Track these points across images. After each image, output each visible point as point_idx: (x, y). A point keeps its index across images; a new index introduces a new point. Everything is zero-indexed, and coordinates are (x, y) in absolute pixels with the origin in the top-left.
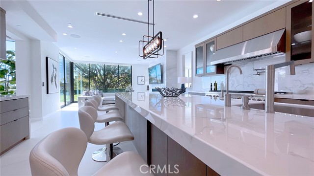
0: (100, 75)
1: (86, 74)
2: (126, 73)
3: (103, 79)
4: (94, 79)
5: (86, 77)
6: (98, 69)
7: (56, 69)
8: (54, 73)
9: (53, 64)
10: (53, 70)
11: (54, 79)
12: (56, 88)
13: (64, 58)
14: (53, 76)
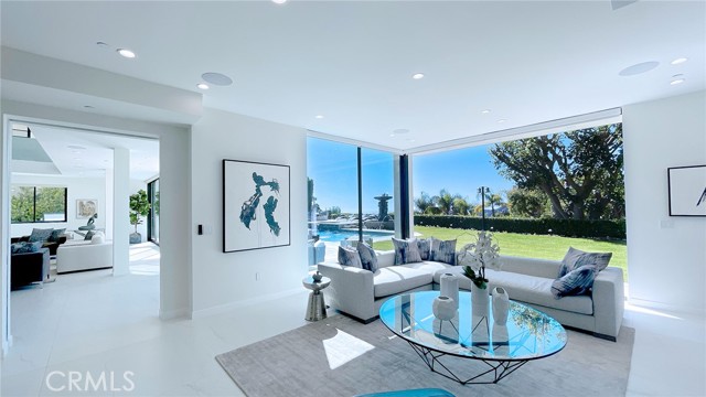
1: (527, 177)
7: (274, 186)
8: (261, 195)
9: (254, 174)
10: (258, 190)
11: (260, 212)
12: (277, 233)
13: (359, 149)
14: (256, 204)
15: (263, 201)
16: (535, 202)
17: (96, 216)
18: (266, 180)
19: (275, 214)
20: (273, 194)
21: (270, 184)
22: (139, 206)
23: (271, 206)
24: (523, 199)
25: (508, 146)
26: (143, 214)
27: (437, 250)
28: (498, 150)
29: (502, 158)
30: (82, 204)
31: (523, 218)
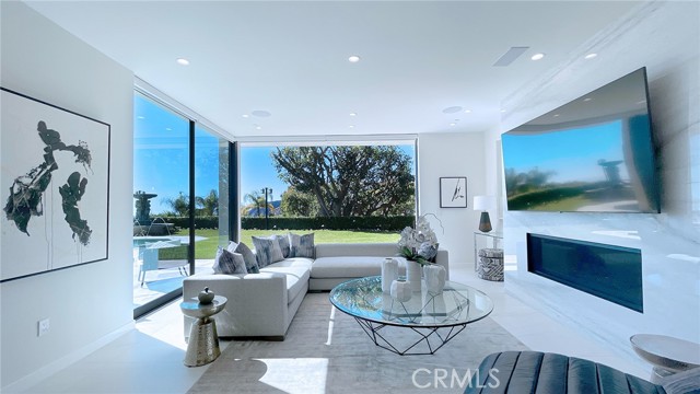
0: (332, 181)
1: (302, 182)
2: (394, 173)
3: (338, 192)
4: (319, 193)
5: (301, 188)
6: (327, 167)
7: (82, 154)
8: (55, 167)
9: (42, 126)
10: (49, 158)
11: (52, 200)
12: (84, 239)
13: (192, 124)
14: (44, 183)
15: (59, 179)
16: (306, 203)
18: (66, 140)
19: (82, 205)
20: (80, 168)
21: (72, 148)
23: (74, 190)
24: (296, 200)
25: (290, 153)
27: (298, 245)
28: (280, 155)
29: (283, 164)
31: (295, 216)
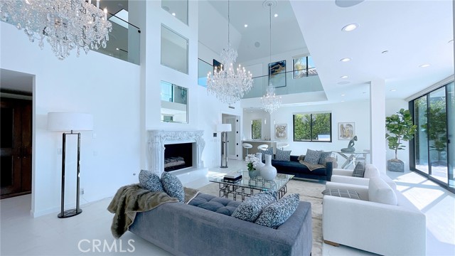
17: (355, 138)
22: (400, 128)
26: (405, 138)
30: (342, 128)
